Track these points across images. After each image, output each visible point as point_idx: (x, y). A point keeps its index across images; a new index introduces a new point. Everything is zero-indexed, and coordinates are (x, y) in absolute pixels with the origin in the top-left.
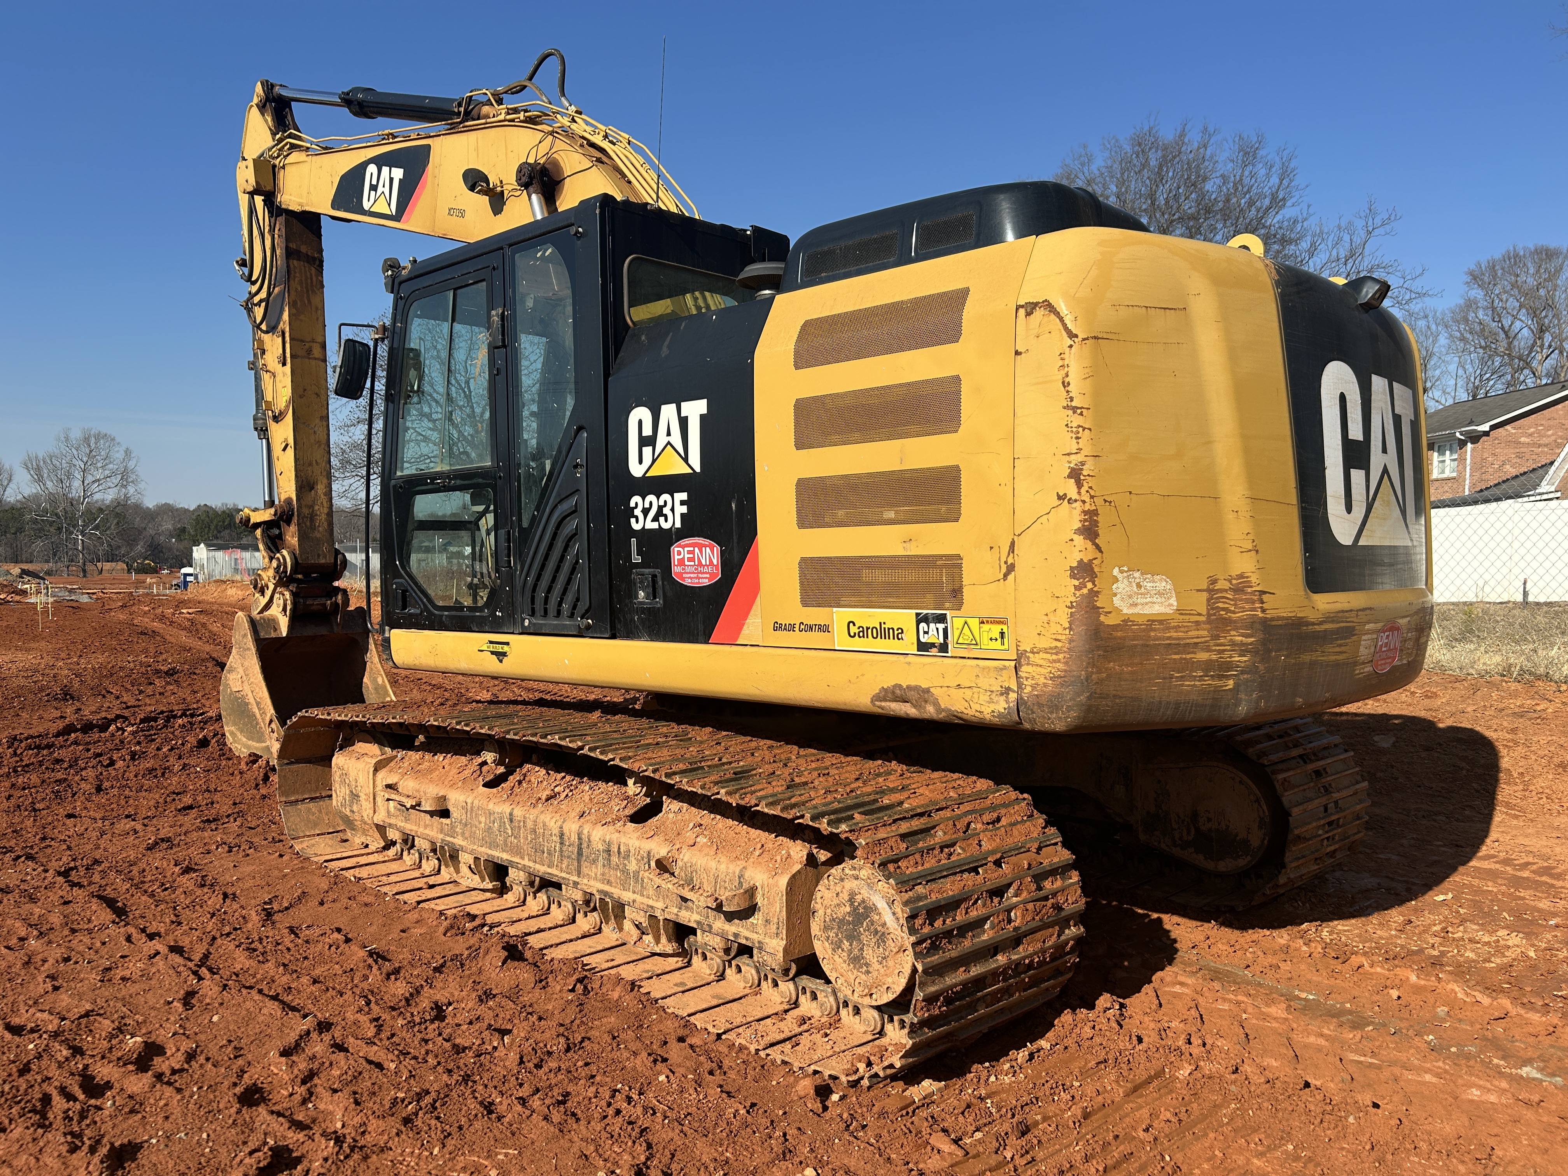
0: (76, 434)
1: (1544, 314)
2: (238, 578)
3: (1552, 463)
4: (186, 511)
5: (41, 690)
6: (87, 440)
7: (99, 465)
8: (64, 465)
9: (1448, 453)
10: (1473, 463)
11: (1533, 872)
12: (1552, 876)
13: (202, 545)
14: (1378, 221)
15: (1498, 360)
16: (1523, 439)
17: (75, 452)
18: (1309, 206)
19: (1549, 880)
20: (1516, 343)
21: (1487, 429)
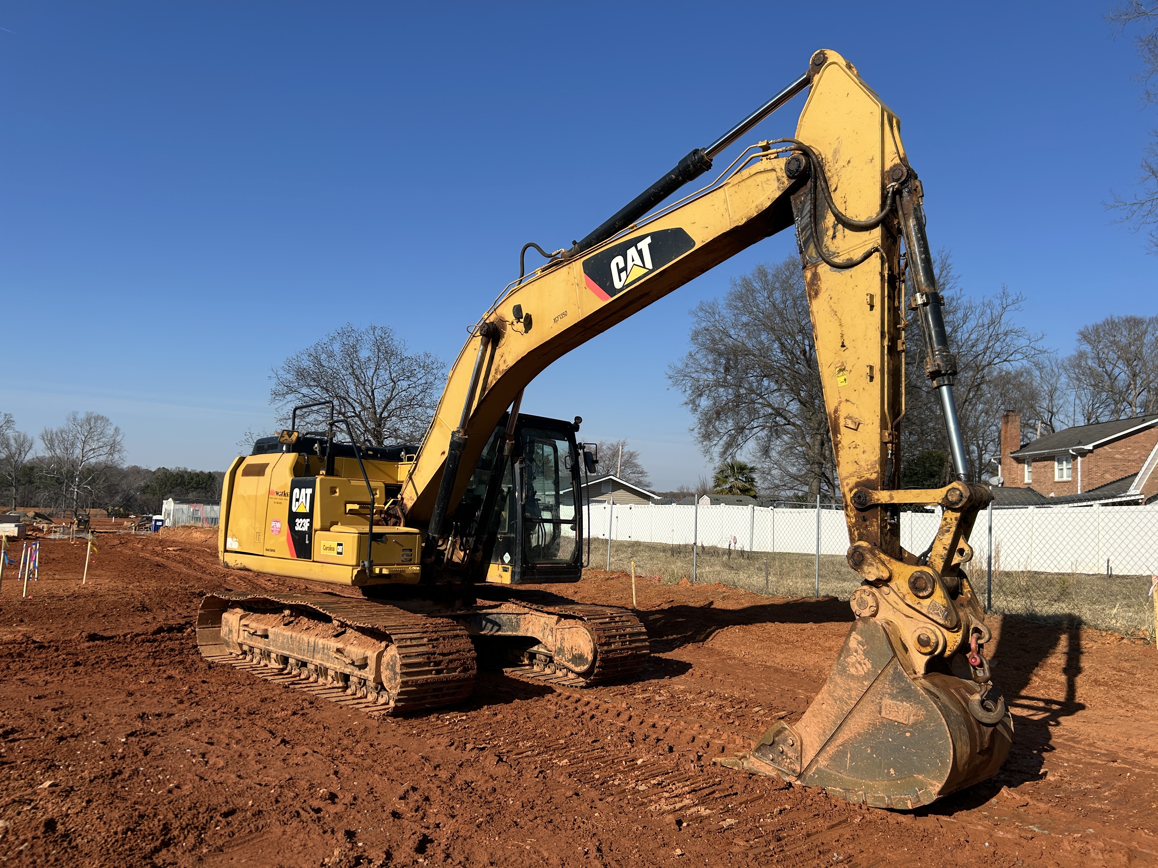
0: (81, 416)
1: (1135, 363)
2: (200, 524)
3: (1136, 475)
4: (148, 472)
5: (128, 604)
6: (88, 420)
7: (96, 438)
8: (70, 438)
9: (1065, 463)
10: (1083, 473)
11: (1065, 740)
12: (1074, 742)
13: (170, 499)
14: (1009, 301)
15: (1104, 395)
16: (1117, 456)
17: (79, 429)
18: (961, 290)
19: (1072, 744)
20: (1116, 383)
21: (1091, 448)
